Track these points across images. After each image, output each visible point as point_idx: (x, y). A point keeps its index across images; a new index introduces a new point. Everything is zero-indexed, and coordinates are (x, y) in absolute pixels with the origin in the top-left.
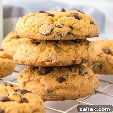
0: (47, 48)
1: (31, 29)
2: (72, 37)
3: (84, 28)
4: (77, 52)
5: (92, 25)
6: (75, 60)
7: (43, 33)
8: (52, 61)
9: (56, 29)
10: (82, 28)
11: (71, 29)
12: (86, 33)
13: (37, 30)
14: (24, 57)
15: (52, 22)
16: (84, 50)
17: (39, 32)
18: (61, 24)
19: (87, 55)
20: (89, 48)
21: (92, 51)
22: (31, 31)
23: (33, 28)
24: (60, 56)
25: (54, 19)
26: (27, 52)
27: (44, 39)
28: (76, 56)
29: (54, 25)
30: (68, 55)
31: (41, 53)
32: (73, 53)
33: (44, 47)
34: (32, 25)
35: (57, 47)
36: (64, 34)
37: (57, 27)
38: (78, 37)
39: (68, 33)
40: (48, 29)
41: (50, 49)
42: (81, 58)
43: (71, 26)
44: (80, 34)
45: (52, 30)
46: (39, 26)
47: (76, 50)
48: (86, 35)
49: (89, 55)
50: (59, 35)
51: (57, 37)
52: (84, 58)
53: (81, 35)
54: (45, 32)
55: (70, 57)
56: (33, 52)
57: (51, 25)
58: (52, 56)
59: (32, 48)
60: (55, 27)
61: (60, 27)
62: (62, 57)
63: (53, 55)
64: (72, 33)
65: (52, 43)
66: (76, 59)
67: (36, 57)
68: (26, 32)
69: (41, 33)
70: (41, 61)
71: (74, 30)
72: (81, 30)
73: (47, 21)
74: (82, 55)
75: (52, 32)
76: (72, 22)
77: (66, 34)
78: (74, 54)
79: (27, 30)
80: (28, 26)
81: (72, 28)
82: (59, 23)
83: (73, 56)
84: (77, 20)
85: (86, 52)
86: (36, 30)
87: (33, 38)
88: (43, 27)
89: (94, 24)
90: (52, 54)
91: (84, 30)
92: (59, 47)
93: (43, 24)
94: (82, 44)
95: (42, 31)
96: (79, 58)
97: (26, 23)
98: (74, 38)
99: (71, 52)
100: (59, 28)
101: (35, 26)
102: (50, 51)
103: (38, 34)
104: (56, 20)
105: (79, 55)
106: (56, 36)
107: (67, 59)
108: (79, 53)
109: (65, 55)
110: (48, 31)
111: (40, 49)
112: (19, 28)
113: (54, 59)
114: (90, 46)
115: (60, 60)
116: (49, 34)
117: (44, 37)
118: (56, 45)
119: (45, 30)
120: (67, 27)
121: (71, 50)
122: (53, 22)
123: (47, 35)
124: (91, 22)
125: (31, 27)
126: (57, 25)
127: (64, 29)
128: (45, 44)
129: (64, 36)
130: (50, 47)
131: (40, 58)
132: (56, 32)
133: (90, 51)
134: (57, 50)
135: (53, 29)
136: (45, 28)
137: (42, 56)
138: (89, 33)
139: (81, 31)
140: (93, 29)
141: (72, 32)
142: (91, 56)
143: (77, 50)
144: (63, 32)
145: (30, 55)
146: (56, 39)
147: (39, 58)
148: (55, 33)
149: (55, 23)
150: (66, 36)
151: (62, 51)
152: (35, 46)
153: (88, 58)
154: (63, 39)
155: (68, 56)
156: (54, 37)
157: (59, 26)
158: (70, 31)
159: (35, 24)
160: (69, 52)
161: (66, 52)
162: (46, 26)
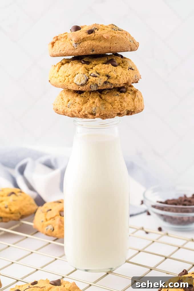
0: (90, 99)
1: (66, 79)
2: (108, 86)
3: (121, 76)
4: (122, 104)
5: (131, 70)
6: (120, 113)
7: (78, 83)
8: (95, 114)
9: (92, 79)
10: (119, 76)
11: (107, 78)
12: (123, 80)
13: (72, 80)
14: (66, 107)
15: (87, 71)
16: (130, 102)
17: (73, 82)
18: (97, 73)
19: (133, 106)
20: (135, 99)
21: (139, 102)
22: (65, 81)
23: (67, 78)
24: (104, 109)
25: (90, 68)
26: (69, 102)
27: (80, 89)
28: (121, 109)
29: (89, 74)
30: (113, 107)
31: (84, 105)
32: (118, 106)
33: (87, 98)
34: (66, 74)
35: (101, 98)
36: (100, 84)
37: (92, 76)
38: (116, 85)
39: (105, 82)
40: (83, 79)
41: (93, 100)
42: (126, 110)
43: (107, 74)
44: (117, 82)
45: (87, 80)
46: (74, 76)
47: (121, 102)
48: (124, 83)
49: (135, 107)
50: (95, 85)
51: (93, 87)
52: (130, 110)
53: (119, 83)
54: (80, 82)
55: (115, 110)
56: (76, 103)
57: (86, 74)
58: (95, 109)
59: (74, 98)
60: (90, 77)
61: (96, 77)
62: (106, 110)
63: (97, 108)
64: (109, 82)
65: (96, 94)
66: (121, 111)
67: (79, 109)
68: (60, 82)
69: (76, 84)
70: (83, 114)
71: (111, 79)
72: (118, 78)
73: (82, 70)
74: (128, 108)
75: (88, 82)
76: (109, 70)
77: (102, 83)
78: (120, 106)
79: (61, 80)
80: (62, 76)
81: (108, 76)
82: (94, 72)
83: (118, 109)
84: (114, 67)
85: (132, 104)
86: (70, 80)
87: (67, 88)
88: (78, 77)
89: (133, 69)
90: (95, 106)
91: (122, 78)
92: (103, 98)
93: (77, 74)
94: (128, 95)
95: (77, 81)
96: (125, 110)
97: (59, 72)
98: (111, 86)
99: (116, 104)
100: (94, 77)
101: (69, 75)
102: (94, 102)
103: (73, 84)
104: (91, 68)
105: (124, 108)
106: (92, 85)
107: (111, 112)
108: (125, 106)
109: (110, 108)
110: (83, 82)
111: (83, 101)
112: (53, 77)
113: (97, 112)
114: (137, 96)
115: (105, 113)
116: (84, 84)
117: (79, 87)
118: (100, 96)
119: (79, 80)
120: (103, 76)
121: (116, 102)
122: (89, 71)
123: (82, 85)
124: (130, 68)
125: (65, 77)
126: (92, 75)
127: (100, 78)
128: (89, 94)
129: (100, 85)
130: (93, 98)
131: (83, 111)
132: (92, 82)
133: (136, 102)
134: (101, 102)
135: (89, 79)
136: (79, 78)
137: (85, 108)
138: (127, 80)
139: (118, 80)
140: (132, 75)
141: (109, 80)
142: (137, 107)
143: (123, 102)
144: (99, 82)
145: (72, 107)
146: (92, 89)
147: (81, 110)
148: (90, 83)
149: (90, 72)
150: (103, 85)
151: (106, 103)
152: (77, 96)
153: (134, 110)
154: (99, 88)
155: (112, 109)
156: (90, 87)
157: (94, 75)
158: (106, 80)
159: (69, 73)
160: (114, 105)
161: (111, 104)
162: (81, 76)
